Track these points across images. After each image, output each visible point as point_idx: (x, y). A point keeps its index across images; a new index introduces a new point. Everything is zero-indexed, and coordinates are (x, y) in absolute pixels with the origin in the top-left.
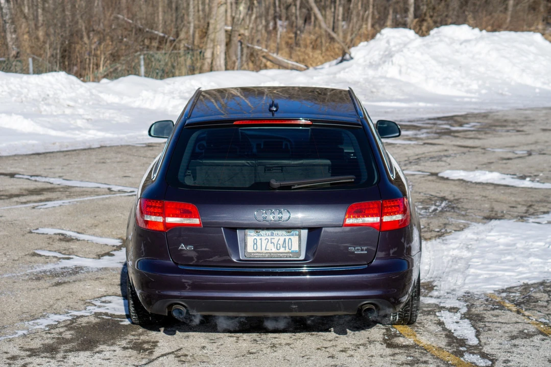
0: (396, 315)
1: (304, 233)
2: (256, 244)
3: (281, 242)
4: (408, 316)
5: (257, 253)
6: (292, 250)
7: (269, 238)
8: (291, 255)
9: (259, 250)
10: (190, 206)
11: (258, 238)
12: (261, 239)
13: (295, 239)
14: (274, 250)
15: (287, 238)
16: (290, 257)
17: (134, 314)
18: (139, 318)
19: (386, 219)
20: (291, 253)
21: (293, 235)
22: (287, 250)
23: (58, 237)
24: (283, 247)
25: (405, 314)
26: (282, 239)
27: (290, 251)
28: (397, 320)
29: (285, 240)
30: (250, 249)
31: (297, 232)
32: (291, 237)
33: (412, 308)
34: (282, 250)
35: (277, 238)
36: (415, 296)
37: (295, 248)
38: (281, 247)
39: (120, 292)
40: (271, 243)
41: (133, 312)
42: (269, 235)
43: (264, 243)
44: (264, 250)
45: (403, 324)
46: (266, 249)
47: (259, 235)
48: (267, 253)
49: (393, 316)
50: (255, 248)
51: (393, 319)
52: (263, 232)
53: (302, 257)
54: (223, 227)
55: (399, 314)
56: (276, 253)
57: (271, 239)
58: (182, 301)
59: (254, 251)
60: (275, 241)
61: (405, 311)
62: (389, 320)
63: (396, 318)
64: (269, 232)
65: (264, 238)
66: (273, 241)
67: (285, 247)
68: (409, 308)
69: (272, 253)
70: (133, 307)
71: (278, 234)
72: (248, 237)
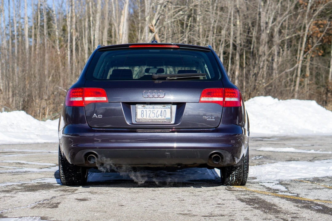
0: (233, 176)
1: (174, 107)
2: (143, 113)
3: (159, 113)
4: (241, 177)
5: (143, 119)
6: (166, 117)
7: (152, 110)
8: (165, 120)
9: (145, 117)
10: (100, 90)
11: (144, 110)
12: (146, 111)
13: (168, 111)
15: (163, 110)
16: (165, 122)
17: (63, 175)
18: (66, 178)
19: (227, 99)
20: (166, 119)
21: (167, 108)
22: (163, 118)
24: (160, 115)
25: (239, 175)
26: (160, 110)
27: (165, 118)
28: (234, 180)
29: (162, 111)
30: (139, 116)
31: (169, 106)
32: (166, 109)
33: (244, 171)
34: (160, 117)
35: (156, 110)
36: (246, 163)
37: (168, 116)
38: (159, 115)
40: (153, 113)
41: (62, 173)
42: (151, 108)
43: (148, 113)
44: (148, 118)
45: (238, 185)
46: (149, 117)
47: (145, 108)
48: (150, 119)
49: (232, 177)
50: (142, 116)
51: (232, 179)
52: (147, 106)
53: (173, 122)
54: (122, 102)
55: (236, 175)
56: (156, 119)
57: (153, 110)
58: (94, 151)
59: (142, 118)
60: (155, 112)
61: (239, 173)
62: (229, 180)
63: (234, 178)
64: (151, 106)
65: (148, 110)
66: (154, 112)
67: (162, 116)
68: (242, 171)
69: (153, 119)
70: (62, 170)
71: (157, 108)
72: (138, 109)
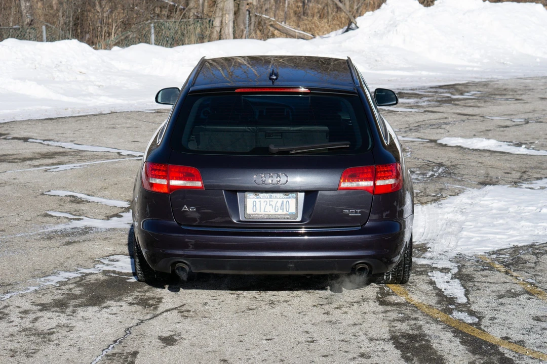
0: (389, 275)
1: (301, 196)
2: (255, 206)
3: (279, 204)
4: (400, 275)
5: (256, 214)
6: (289, 212)
7: (268, 200)
9: (258, 212)
10: (193, 170)
11: (257, 200)
12: (260, 201)
13: (293, 202)
14: (273, 212)
15: (285, 200)
16: (288, 219)
17: (140, 272)
18: (145, 276)
19: (379, 183)
20: (289, 215)
21: (290, 198)
22: (285, 212)
23: (69, 199)
24: (281, 209)
25: (398, 273)
26: (280, 201)
27: (288, 213)
28: (390, 279)
29: (283, 203)
30: (250, 211)
31: (294, 195)
32: (289, 200)
33: (404, 268)
34: (280, 212)
35: (275, 200)
36: (407, 257)
37: (293, 210)
38: (279, 209)
39: (127, 251)
40: (270, 205)
41: (139, 269)
42: (267, 198)
43: (263, 205)
44: (262, 212)
45: (396, 283)
46: (264, 211)
47: (258, 198)
48: (265, 214)
49: (386, 276)
50: (255, 210)
51: (387, 278)
52: (262, 195)
53: (299, 219)
54: (224, 190)
55: (392, 274)
56: (274, 215)
57: (270, 201)
58: (185, 259)
59: (254, 213)
60: (273, 204)
61: (398, 271)
62: (383, 279)
63: (389, 277)
64: (267, 195)
65: (262, 200)
66: (271, 203)
67: (283, 209)
68: (402, 268)
69: (271, 214)
70: (139, 265)
71: (276, 197)
72: (248, 200)
